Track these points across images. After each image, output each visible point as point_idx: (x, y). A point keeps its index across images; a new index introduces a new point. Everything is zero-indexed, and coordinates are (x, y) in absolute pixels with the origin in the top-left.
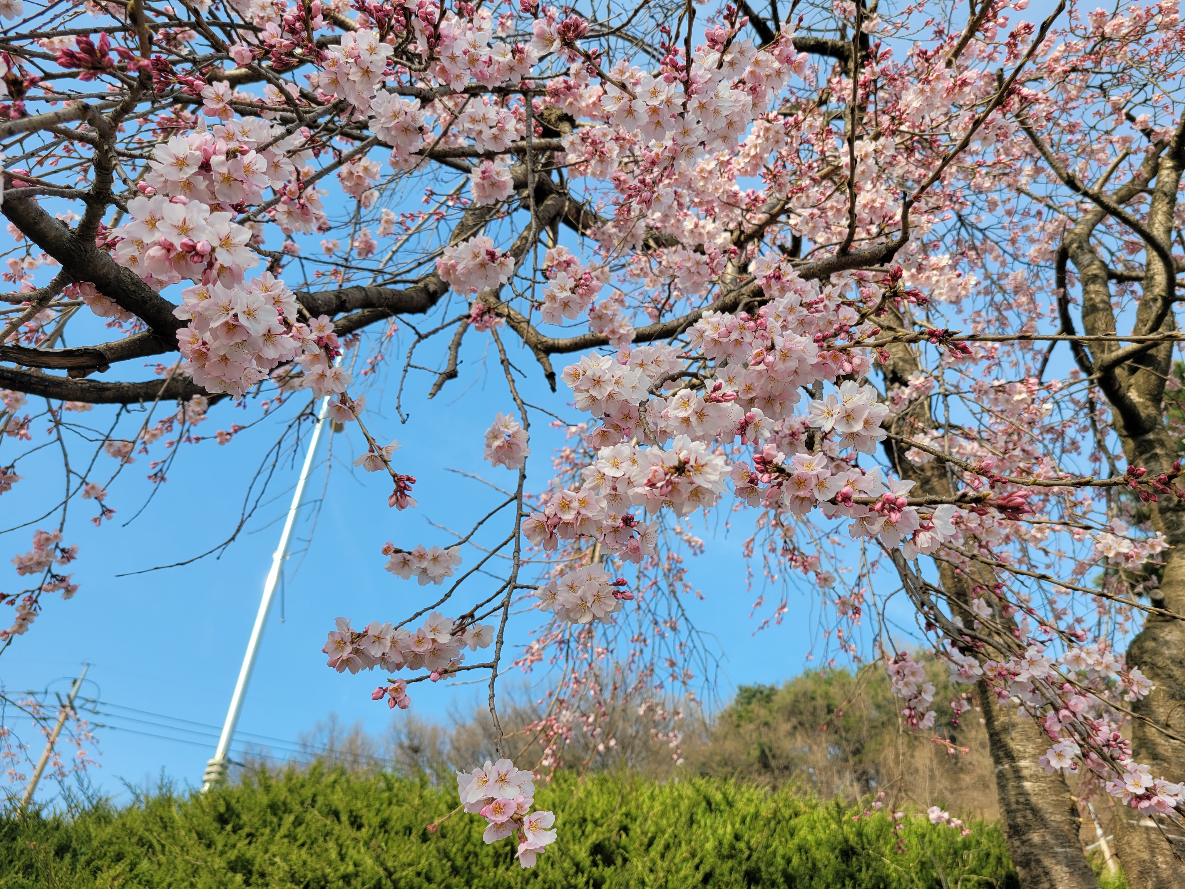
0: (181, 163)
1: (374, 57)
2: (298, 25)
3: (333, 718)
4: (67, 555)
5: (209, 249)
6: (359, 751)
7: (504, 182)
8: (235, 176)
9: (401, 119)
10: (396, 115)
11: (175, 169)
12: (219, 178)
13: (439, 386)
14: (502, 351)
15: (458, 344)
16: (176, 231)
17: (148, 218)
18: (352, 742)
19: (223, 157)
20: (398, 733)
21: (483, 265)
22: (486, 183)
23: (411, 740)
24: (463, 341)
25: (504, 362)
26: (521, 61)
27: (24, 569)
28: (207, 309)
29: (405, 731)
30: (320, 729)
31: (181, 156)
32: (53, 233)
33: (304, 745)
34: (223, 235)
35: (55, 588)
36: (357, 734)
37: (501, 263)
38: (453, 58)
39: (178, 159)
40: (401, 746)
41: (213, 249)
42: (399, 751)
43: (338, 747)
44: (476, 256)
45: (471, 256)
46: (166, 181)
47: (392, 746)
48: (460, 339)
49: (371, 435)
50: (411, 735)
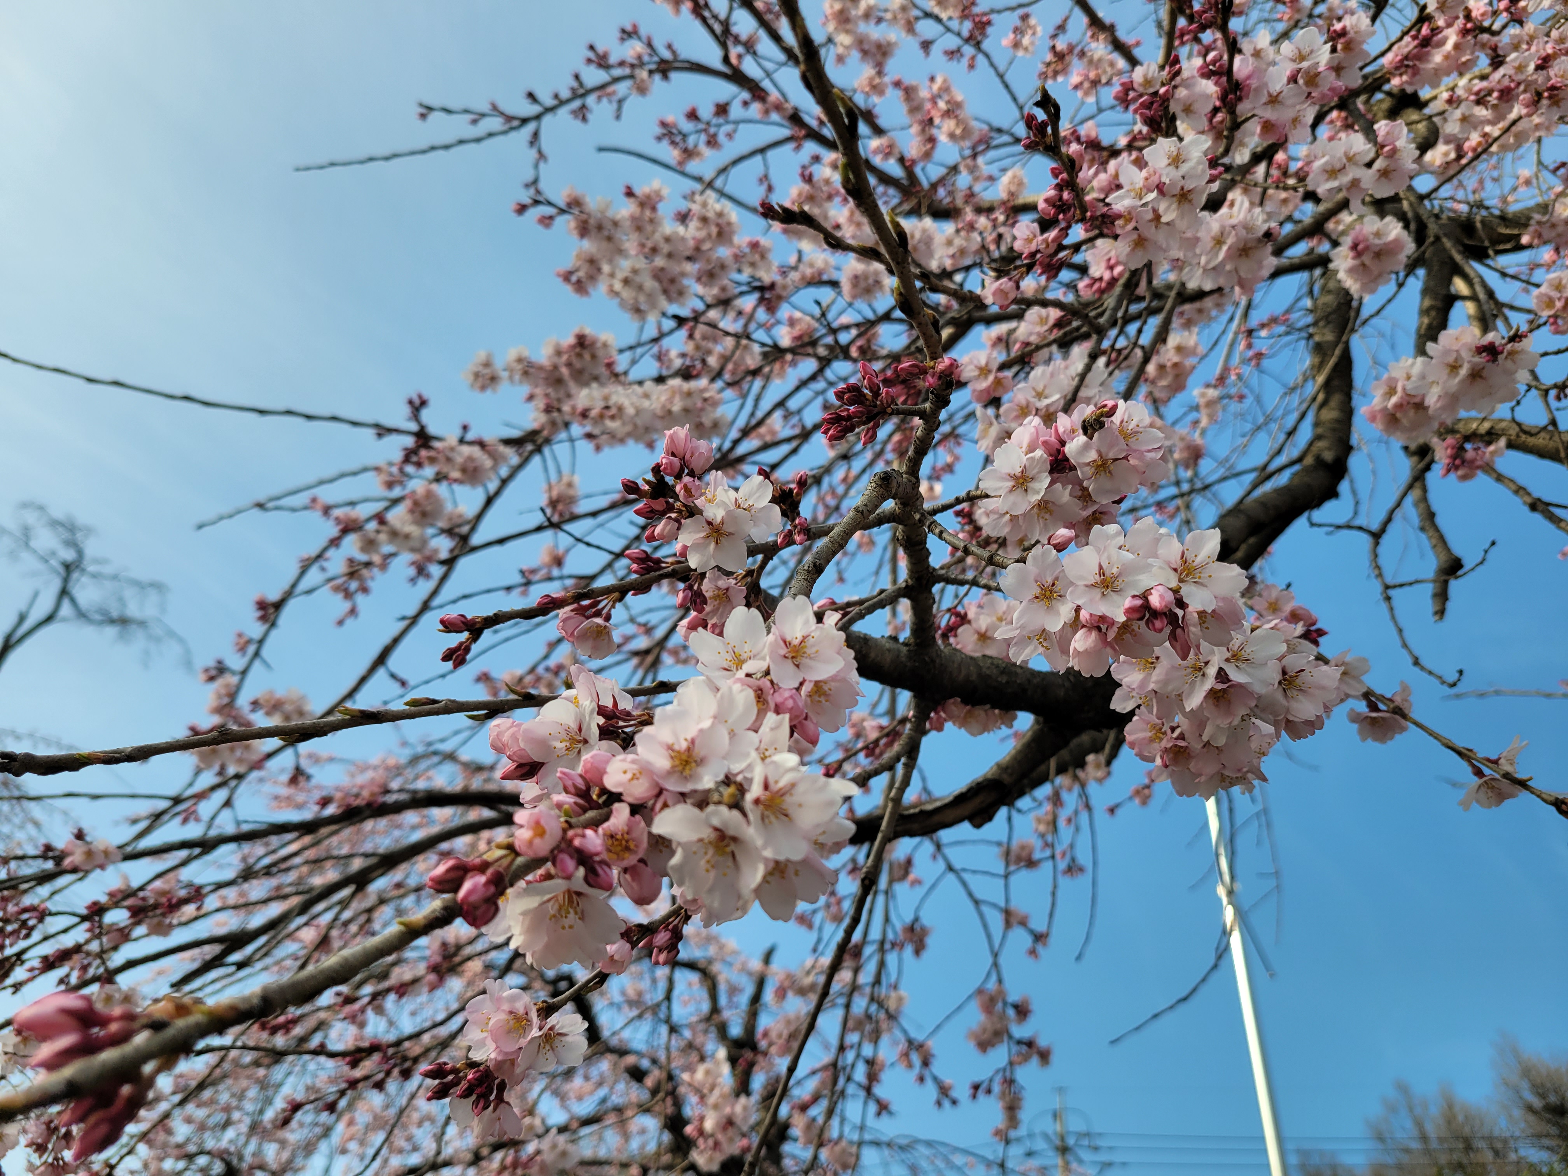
0: (1022, 481)
1: (1184, 168)
2: (1066, 195)
3: (1403, 1089)
4: (1022, 1011)
5: (1170, 596)
6: (1467, 1130)
7: (1396, 241)
8: (1111, 455)
9: (1230, 241)
10: (1219, 241)
11: (1018, 496)
12: (1090, 471)
13: (1442, 596)
14: (1520, 490)
15: (1430, 516)
16: (1097, 593)
17: (1037, 591)
18: (1450, 1119)
19: (1082, 439)
20: (1517, 1091)
21: (1476, 375)
22: (1367, 259)
23: (1543, 1096)
24: (1435, 507)
25: (1536, 505)
26: (1349, 47)
27: (984, 1045)
28: (1166, 682)
29: (1525, 1085)
30: (1392, 1109)
31: (1018, 471)
32: (888, 658)
33: (1381, 1138)
34: (1176, 561)
35: (1026, 1058)
36: (1450, 1106)
37: (1511, 353)
38: (1274, 100)
39: (1014, 477)
40: (1530, 1109)
41: (1176, 591)
42: (1531, 1118)
43: (1431, 1130)
44: (1454, 368)
45: (1444, 374)
46: (1014, 518)
47: (1518, 1113)
48: (1428, 507)
49: (1460, 744)
50: (1540, 1090)
